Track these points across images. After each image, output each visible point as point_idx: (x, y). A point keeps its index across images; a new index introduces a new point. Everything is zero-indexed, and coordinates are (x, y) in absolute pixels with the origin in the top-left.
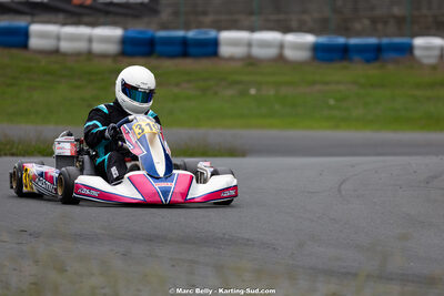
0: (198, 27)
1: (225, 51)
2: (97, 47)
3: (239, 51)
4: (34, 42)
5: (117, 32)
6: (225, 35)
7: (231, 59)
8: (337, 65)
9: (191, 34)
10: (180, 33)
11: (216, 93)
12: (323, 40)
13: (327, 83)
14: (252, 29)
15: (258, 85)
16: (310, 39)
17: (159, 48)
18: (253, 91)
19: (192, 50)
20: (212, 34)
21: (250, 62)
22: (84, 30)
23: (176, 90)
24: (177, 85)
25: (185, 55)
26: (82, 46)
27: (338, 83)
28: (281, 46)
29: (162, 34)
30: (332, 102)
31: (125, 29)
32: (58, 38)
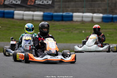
0: (66, 12)
1: (75, 19)
2: (35, 18)
3: (79, 19)
4: (16, 17)
5: (42, 13)
6: (75, 14)
7: (77, 21)
8: (110, 23)
9: (64, 14)
10: (61, 14)
11: (72, 32)
12: (105, 15)
13: (106, 29)
14: (83, 13)
15: (85, 30)
16: (101, 15)
17: (54, 18)
18: (83, 32)
19: (64, 19)
20: (71, 14)
21: (83, 22)
22: (31, 13)
23: (60, 31)
24: (60, 30)
25: (62, 20)
26: (31, 18)
27: (110, 29)
28: (92, 17)
29: (55, 14)
30: (108, 35)
31: (44, 12)
32: (23, 15)
